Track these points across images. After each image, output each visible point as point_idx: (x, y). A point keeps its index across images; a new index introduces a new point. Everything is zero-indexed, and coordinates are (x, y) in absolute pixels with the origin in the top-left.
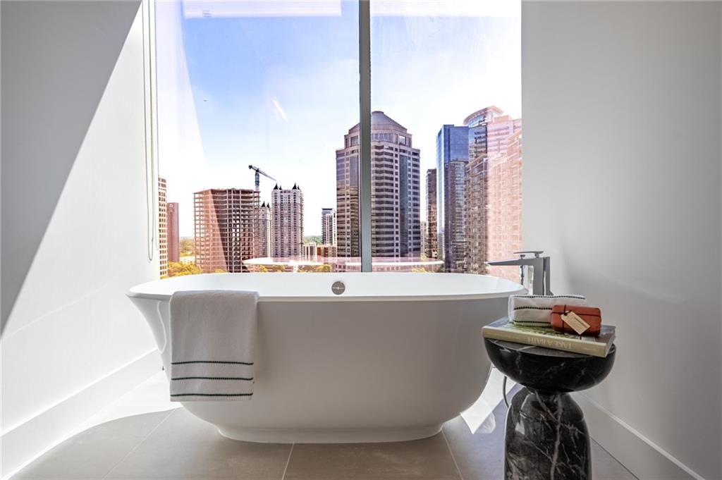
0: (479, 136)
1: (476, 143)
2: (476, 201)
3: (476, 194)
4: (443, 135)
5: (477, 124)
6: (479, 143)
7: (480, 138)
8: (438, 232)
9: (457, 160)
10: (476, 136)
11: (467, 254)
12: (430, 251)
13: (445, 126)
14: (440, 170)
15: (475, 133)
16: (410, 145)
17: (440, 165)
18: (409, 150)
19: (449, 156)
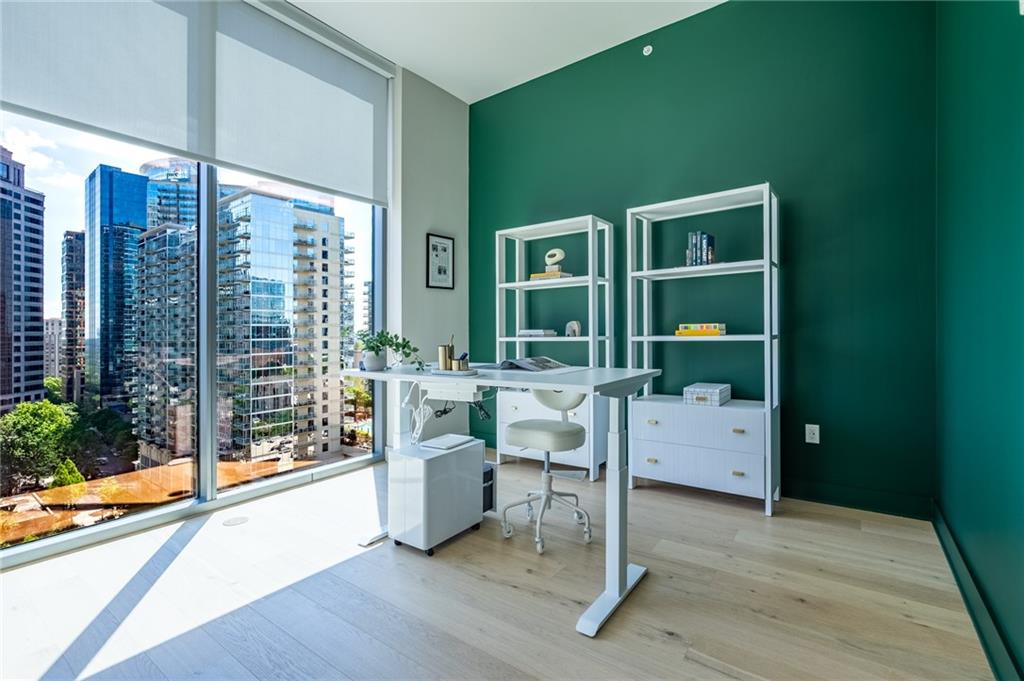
0: (164, 194)
1: (160, 204)
2: (154, 291)
3: (154, 280)
4: (98, 179)
5: (165, 178)
6: (166, 205)
7: (166, 198)
8: (87, 337)
9: (127, 225)
10: (159, 194)
11: (138, 370)
12: (70, 369)
13: (101, 165)
14: (92, 235)
15: (159, 190)
16: (19, 182)
17: (92, 227)
18: (16, 190)
19: (111, 216)
